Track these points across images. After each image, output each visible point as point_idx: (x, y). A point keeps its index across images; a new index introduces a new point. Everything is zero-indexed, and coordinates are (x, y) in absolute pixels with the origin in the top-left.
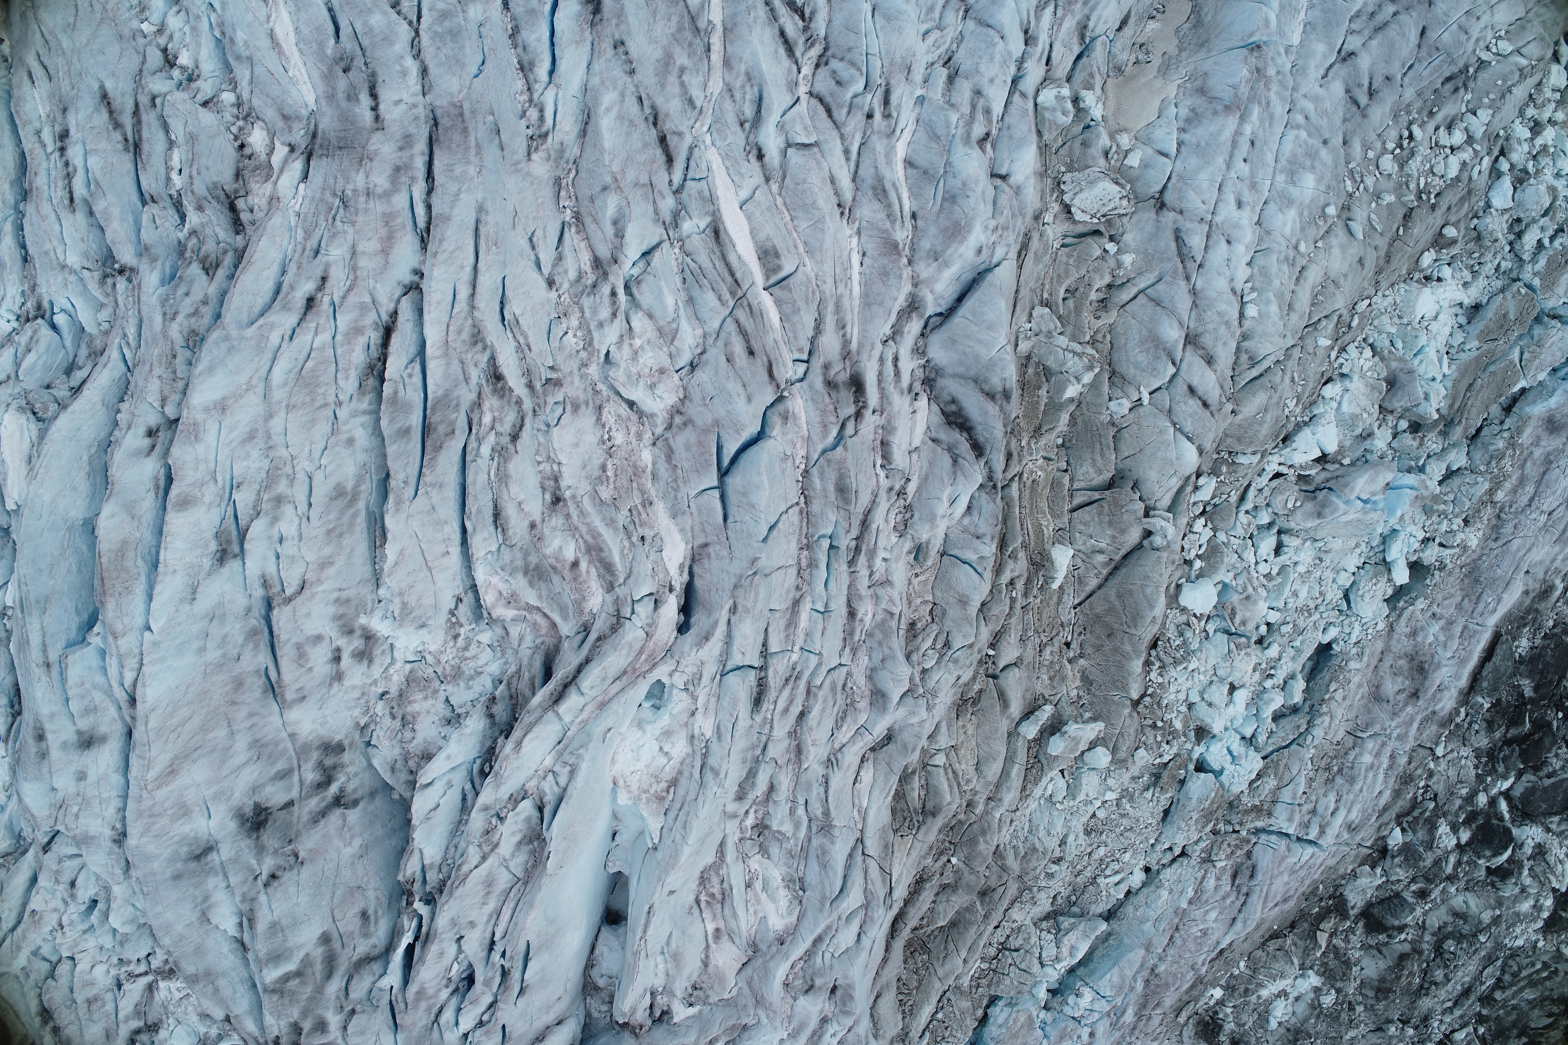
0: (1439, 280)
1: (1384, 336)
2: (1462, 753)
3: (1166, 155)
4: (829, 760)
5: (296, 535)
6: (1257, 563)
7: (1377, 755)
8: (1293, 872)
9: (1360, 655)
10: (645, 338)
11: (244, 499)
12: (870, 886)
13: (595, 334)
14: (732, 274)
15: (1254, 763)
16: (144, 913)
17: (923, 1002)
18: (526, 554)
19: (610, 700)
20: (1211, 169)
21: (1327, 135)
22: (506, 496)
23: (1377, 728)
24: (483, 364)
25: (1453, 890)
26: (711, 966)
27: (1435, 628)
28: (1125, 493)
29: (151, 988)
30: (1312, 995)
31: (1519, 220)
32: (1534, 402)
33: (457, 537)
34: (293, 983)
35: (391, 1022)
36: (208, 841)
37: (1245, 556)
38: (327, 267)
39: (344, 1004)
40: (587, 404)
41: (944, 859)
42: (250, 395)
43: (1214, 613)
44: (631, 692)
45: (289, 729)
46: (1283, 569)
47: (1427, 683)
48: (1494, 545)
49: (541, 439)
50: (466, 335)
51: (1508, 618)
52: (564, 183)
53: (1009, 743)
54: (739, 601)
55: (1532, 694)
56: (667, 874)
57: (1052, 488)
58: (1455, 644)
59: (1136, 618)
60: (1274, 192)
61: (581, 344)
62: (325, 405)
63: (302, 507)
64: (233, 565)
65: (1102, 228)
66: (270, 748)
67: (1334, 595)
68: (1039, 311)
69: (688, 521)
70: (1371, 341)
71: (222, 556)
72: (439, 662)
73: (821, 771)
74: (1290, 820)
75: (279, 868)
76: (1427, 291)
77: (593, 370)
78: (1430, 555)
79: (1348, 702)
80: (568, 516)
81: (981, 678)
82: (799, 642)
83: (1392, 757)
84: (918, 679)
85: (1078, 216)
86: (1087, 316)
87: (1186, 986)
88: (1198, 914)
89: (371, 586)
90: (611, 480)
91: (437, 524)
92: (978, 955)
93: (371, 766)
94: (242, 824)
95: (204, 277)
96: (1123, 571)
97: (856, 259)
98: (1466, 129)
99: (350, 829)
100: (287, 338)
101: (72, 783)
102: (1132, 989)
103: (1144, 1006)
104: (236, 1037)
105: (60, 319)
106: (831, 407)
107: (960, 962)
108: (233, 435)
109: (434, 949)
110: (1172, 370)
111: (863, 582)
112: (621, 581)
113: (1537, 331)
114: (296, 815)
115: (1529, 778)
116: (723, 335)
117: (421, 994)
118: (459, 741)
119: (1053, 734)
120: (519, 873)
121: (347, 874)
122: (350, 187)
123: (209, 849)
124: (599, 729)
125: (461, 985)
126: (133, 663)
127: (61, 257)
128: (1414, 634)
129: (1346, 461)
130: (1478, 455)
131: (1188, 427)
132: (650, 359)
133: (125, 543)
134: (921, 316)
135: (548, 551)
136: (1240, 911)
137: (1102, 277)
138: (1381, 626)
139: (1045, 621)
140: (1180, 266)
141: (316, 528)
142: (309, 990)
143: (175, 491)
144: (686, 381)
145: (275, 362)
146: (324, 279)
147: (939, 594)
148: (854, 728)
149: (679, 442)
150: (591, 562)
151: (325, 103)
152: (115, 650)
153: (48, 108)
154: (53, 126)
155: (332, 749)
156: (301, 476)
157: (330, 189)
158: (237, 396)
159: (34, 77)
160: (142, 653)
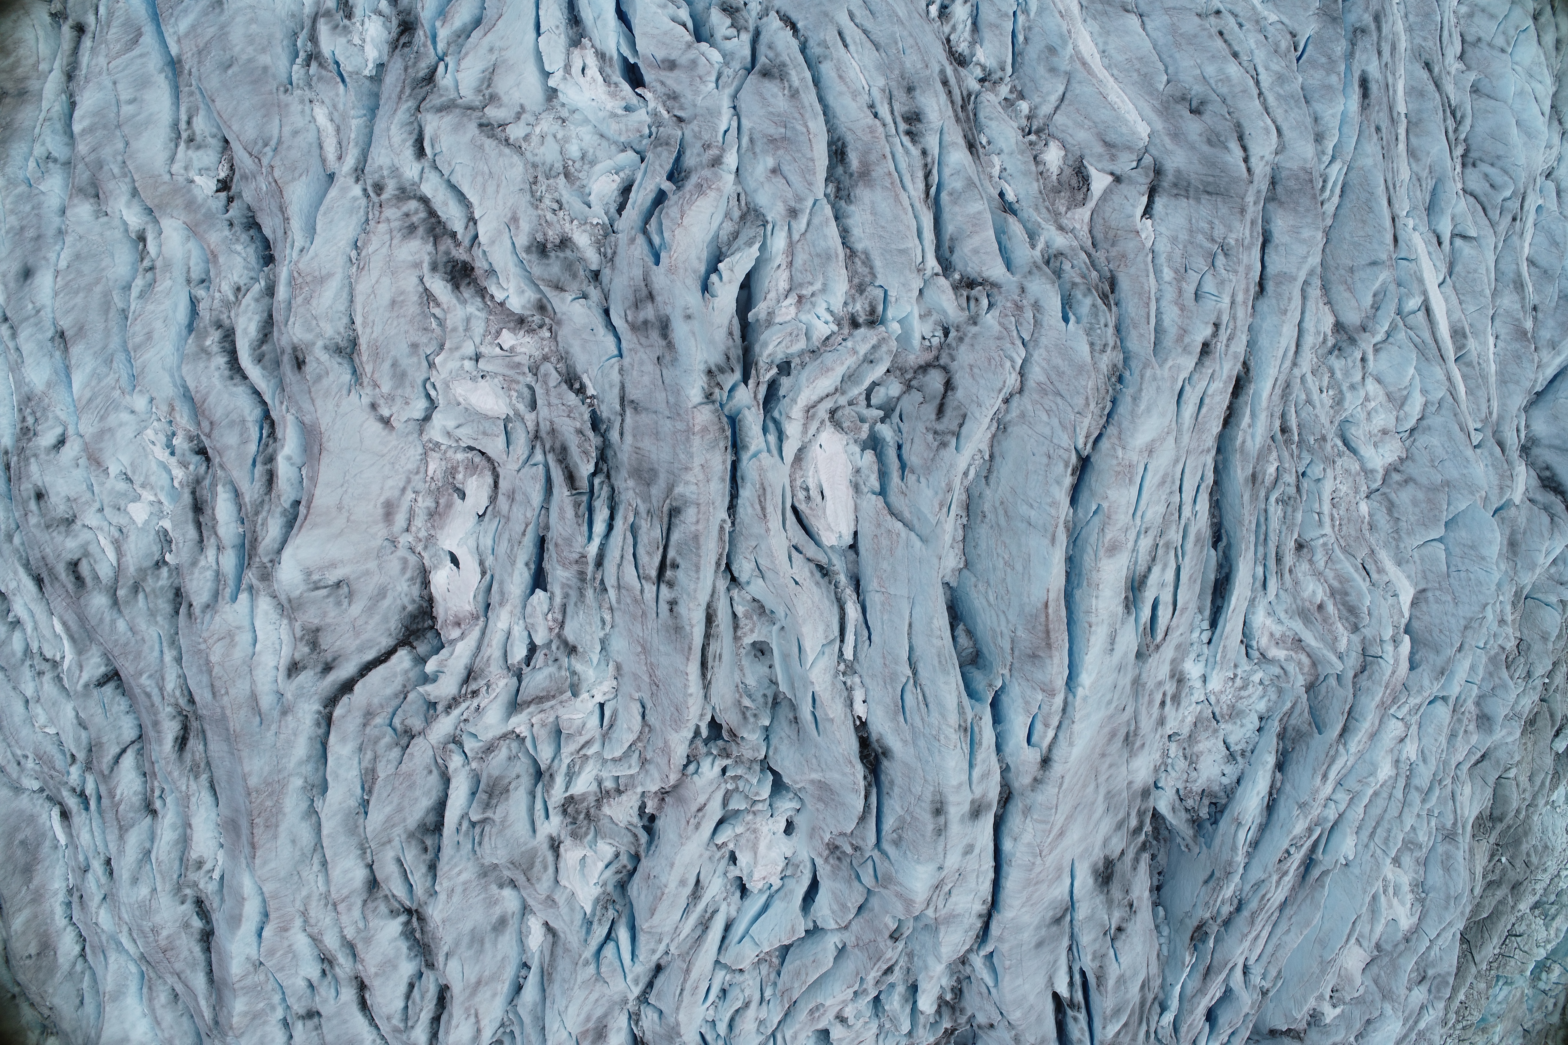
4: (1453, 776)
5: (1173, 581)
10: (1377, 401)
11: (1146, 544)
13: (1348, 395)
14: (1439, 350)
18: (1295, 598)
26: (1342, 970)
36: (1067, 902)
38: (1220, 313)
42: (1170, 438)
61: (1331, 402)
62: (1203, 451)
63: (1180, 553)
66: (1115, 800)
69: (1410, 572)
71: (1127, 604)
72: (1219, 702)
75: (1123, 920)
77: (1335, 426)
80: (1313, 562)
94: (1096, 880)
100: (1187, 381)
101: (959, 858)
107: (1492, 948)
108: (1155, 479)
112: (1367, 622)
114: (1125, 864)
122: (1233, 236)
123: (1067, 910)
132: (1381, 420)
135: (1304, 594)
141: (1187, 573)
143: (1109, 536)
144: (1407, 443)
145: (1183, 406)
146: (1216, 326)
147: (1526, 631)
148: (1467, 748)
149: (1404, 497)
150: (1335, 604)
151: (1167, 140)
152: (1045, 708)
153: (881, 82)
154: (890, 104)
155: (1145, 793)
156: (1183, 522)
157: (1204, 233)
158: (1162, 439)
159: (849, 40)
160: (1064, 710)
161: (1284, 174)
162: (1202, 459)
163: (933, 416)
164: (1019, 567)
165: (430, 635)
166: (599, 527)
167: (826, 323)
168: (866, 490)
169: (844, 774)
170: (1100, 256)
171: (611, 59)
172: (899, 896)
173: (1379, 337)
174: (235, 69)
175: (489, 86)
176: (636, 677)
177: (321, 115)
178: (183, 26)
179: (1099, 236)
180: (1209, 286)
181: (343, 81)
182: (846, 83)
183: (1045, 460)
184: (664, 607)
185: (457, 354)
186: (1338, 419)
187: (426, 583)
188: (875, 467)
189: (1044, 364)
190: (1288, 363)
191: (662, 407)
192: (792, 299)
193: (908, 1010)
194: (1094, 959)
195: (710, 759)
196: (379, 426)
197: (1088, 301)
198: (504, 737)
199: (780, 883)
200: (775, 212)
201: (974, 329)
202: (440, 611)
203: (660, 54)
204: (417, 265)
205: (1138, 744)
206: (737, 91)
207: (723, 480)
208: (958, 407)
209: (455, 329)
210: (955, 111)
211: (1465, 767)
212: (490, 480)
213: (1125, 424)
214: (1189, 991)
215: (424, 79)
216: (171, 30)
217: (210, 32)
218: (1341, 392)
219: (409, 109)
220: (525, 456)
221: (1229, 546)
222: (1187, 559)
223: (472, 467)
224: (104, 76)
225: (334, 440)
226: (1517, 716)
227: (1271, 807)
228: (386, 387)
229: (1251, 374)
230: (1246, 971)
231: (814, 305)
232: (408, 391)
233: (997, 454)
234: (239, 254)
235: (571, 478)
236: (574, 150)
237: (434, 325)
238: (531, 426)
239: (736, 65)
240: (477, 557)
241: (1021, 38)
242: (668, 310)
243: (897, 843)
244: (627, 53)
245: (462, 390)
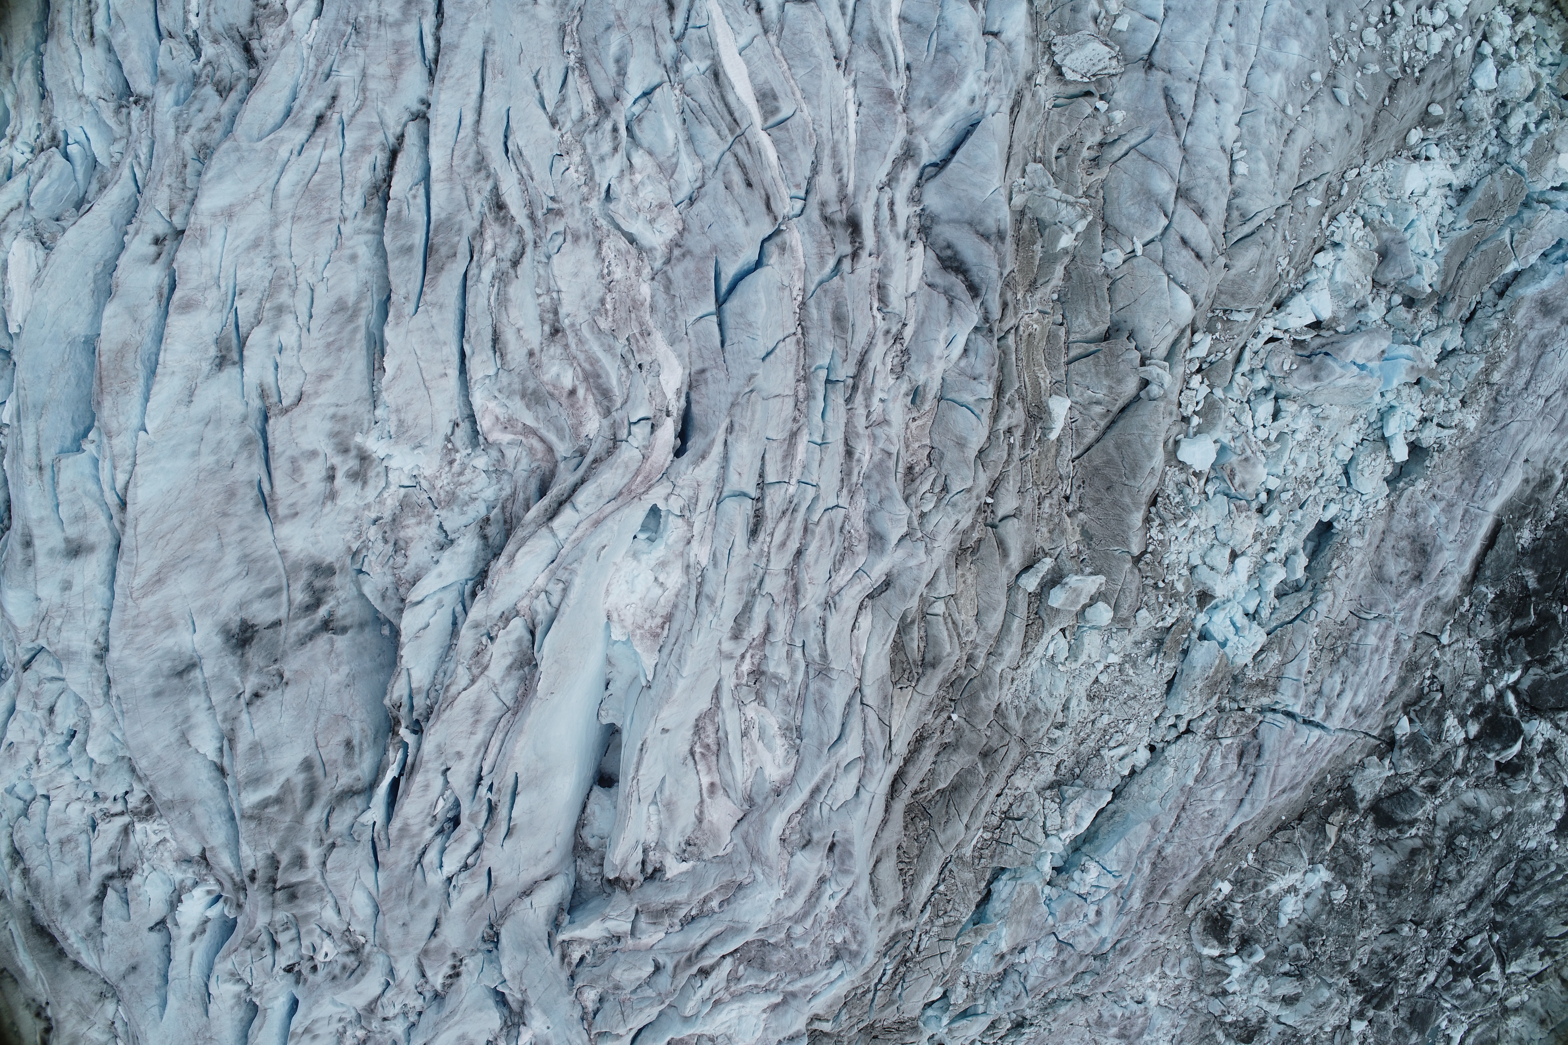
0: (1427, 158)
1: (1375, 209)
2: (1467, 645)
3: (1154, 20)
4: (826, 603)
5: (296, 345)
6: (1255, 428)
7: (1382, 637)
8: (1300, 755)
9: (1361, 533)
10: (645, 174)
11: (246, 306)
12: (869, 737)
14: (731, 114)
15: (1257, 637)
16: (125, 745)
17: (924, 871)
18: (524, 380)
19: (605, 518)
20: (1197, 31)
21: (1310, 7)
22: (505, 321)
23: (1380, 610)
24: (486, 193)
25: (1463, 784)
26: (705, 822)
27: (1436, 510)
28: (1121, 343)
29: (126, 831)
30: (1323, 891)
31: (1503, 104)
32: (1527, 285)
33: (455, 359)
34: (272, 810)
35: (373, 860)
36: (192, 657)
37: (1242, 419)
38: (338, 86)
39: (325, 836)
40: (587, 237)
41: (945, 715)
42: (257, 203)
43: (1212, 475)
44: (626, 511)
45: (279, 546)
46: (1281, 436)
47: (1430, 566)
48: (1492, 428)
49: (542, 272)
50: (470, 161)
51: (1509, 506)
52: (568, 29)
53: (1009, 597)
54: (736, 419)
55: (1536, 585)
56: (660, 707)
57: (1048, 341)
58: (1456, 526)
59: (1134, 469)
60: (1260, 57)
61: (583, 179)
62: (330, 220)
63: (303, 318)
64: (231, 372)
65: (1092, 88)
66: (259, 564)
67: (1333, 470)
68: (1031, 167)
69: (685, 348)
70: (1361, 212)
71: (221, 362)
72: (434, 487)
73: (819, 613)
74: (1296, 696)
75: (263, 686)
76: (1415, 166)
77: (594, 204)
78: (1429, 436)
79: (1351, 581)
80: (566, 346)
81: (980, 526)
82: (797, 475)
83: (1397, 641)
84: (916, 523)
85: (1069, 76)
86: (1079, 173)
87: (1194, 874)
88: (1204, 793)
89: (367, 406)
90: (610, 313)
91: (437, 343)
92: (979, 823)
93: (362, 595)
94: (228, 640)
95: (218, 98)
96: (1121, 423)
97: (852, 109)
98: (1447, 9)
99: (338, 656)
100: (295, 152)
101: (57, 593)
102: (1139, 870)
103: (1150, 891)
104: (212, 881)
105: (73, 149)
106: (828, 238)
107: (962, 827)
108: (238, 242)
109: (419, 779)
110: (1164, 222)
111: (861, 422)
112: (618, 405)
113: (1527, 214)
114: (283, 635)
115: (1536, 672)
116: (721, 167)
117: (404, 830)
118: (451, 560)
119: (1053, 586)
120: (510, 703)
121: (332, 701)
122: (363, 14)
123: (193, 666)
124: (593, 544)
125: (446, 826)
126: (125, 464)
127: (79, 87)
128: (1414, 515)
129: (1341, 329)
130: (1472, 336)
131: (1182, 277)
132: (650, 193)
133: (125, 344)
134: (916, 164)
135: (546, 378)
136: (1247, 792)
137: (1093, 134)
138: (1382, 505)
139: (1044, 474)
140: (1170, 122)
141: (316, 339)
142: (288, 818)
143: (179, 294)
144: (684, 214)
146: (333, 97)
147: (936, 438)
148: (852, 571)
149: (679, 272)
150: (589, 389)
152: (109, 451)
156: (303, 287)
158: (245, 204)
160: (135, 456)
180: (336, 64)
222: (315, 324)
230: (479, 782)
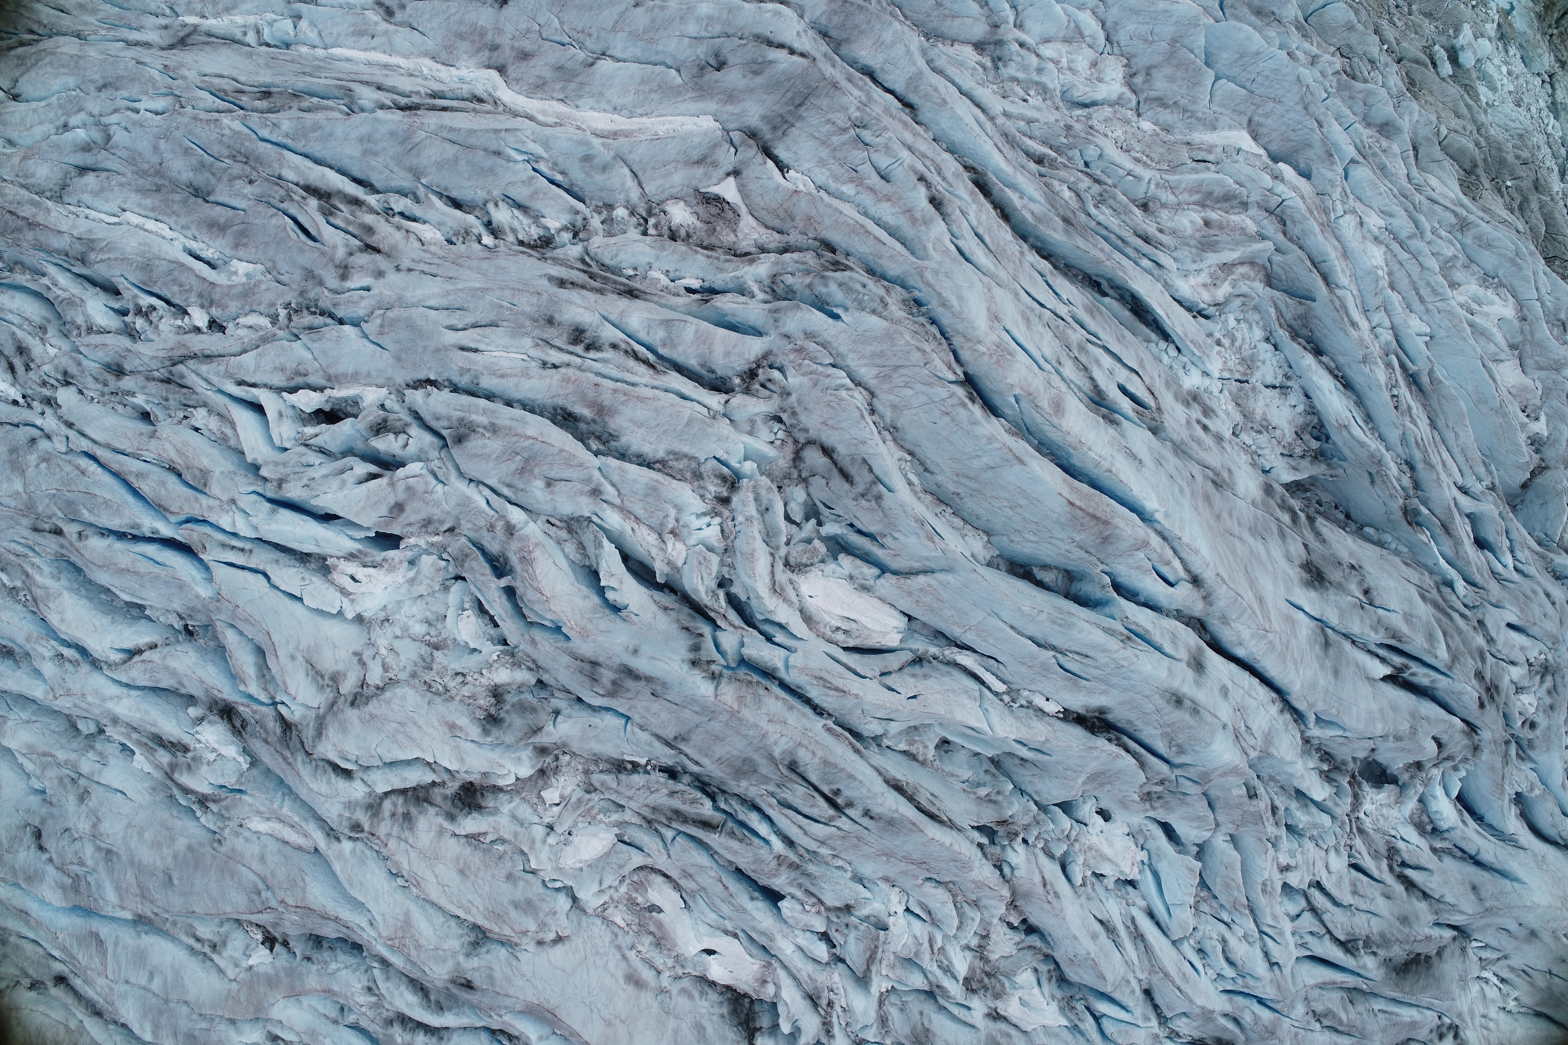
11: (1070, 368)
13: (1044, 79)
36: (1318, 625)
45: (1249, 500)
69: (1228, 119)
71: (1109, 421)
75: (1361, 583)
80: (1164, 205)
90: (1149, 162)
93: (1285, 485)
94: (1314, 587)
100: (953, 239)
101: (1225, 703)
108: (1021, 329)
112: (1244, 193)
114: (1315, 548)
132: (1082, 62)
143: (1045, 404)
144: (1116, 51)
145: (973, 258)
146: (921, 179)
147: (1334, 41)
148: (1399, 160)
149: (1160, 85)
150: (1213, 209)
151: (730, 108)
152: (1153, 556)
153: (528, 342)
154: (553, 346)
155: (1268, 490)
156: (1070, 320)
157: (833, 133)
158: (992, 299)
159: (473, 345)
160: (1164, 538)
161: (823, 21)
162: (1026, 265)
163: (847, 486)
164: (1022, 501)
165: (757, 1008)
166: (763, 829)
167: (709, 525)
168: (872, 582)
169: (1097, 758)
170: (794, 238)
171: (360, 551)
172: (1224, 774)
173: (1011, 19)
174: (175, 876)
175: (322, 676)
176: (905, 873)
177: (258, 825)
178: (111, 895)
179: (776, 223)
180: (884, 162)
181: (240, 791)
182: (511, 376)
183: (947, 419)
184: (866, 821)
185: (538, 845)
186: (1058, 100)
187: (713, 984)
188: (858, 562)
189: (863, 362)
190: (988, 125)
191: (697, 719)
192: (670, 540)
193: (1314, 810)
194: (1376, 632)
195: (1009, 849)
196: (559, 947)
197: (833, 287)
198: (881, 1003)
199: (1145, 853)
200: (585, 507)
201: (793, 398)
202: (742, 987)
203: (384, 510)
204: (441, 831)
205: (1225, 475)
206: (458, 468)
207: (791, 708)
208: (853, 460)
209: (516, 835)
210: (593, 290)
211: (1415, 172)
212: (660, 879)
213: (960, 327)
214: (1450, 552)
215: (284, 732)
216: (109, 909)
217: (130, 876)
218: (1037, 83)
219: (304, 762)
220: (661, 844)
221: (1110, 281)
222: (1102, 335)
223: (640, 886)
224: (116, 988)
225: (551, 998)
226: (1400, 96)
227: (1346, 384)
228: (531, 925)
229: (979, 168)
230: (1464, 491)
231: (686, 526)
232: (544, 906)
233: (912, 448)
234: (338, 970)
235: (706, 825)
236: (419, 629)
237: (501, 848)
238: (636, 820)
239: (434, 454)
240: (718, 933)
241: (559, 178)
242: (618, 661)
243: (1181, 751)
244: (362, 534)
245: (571, 859)
